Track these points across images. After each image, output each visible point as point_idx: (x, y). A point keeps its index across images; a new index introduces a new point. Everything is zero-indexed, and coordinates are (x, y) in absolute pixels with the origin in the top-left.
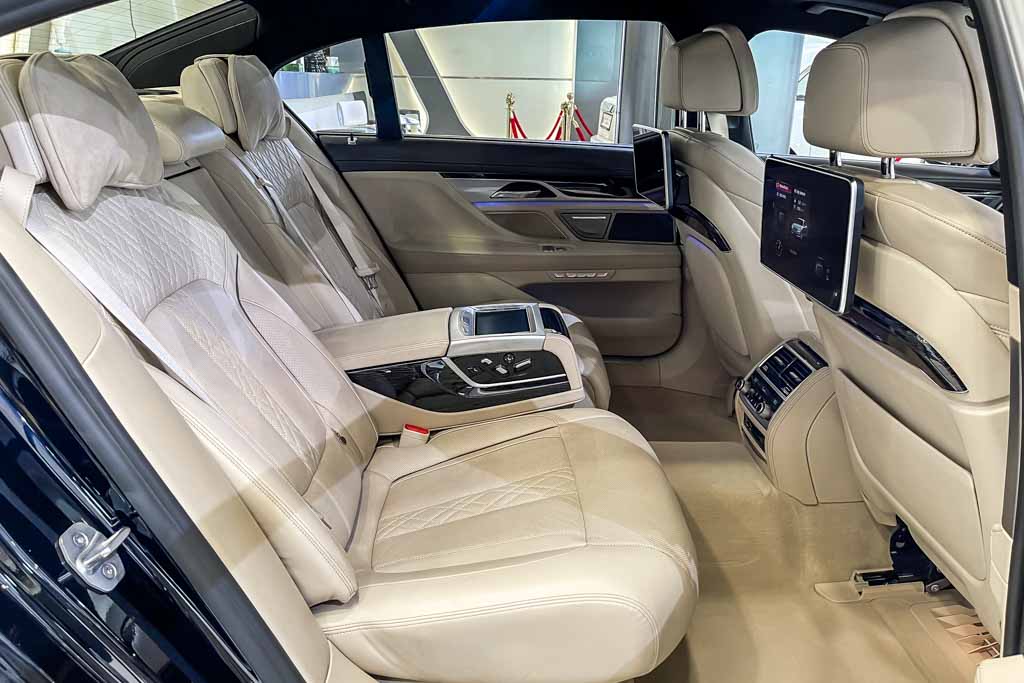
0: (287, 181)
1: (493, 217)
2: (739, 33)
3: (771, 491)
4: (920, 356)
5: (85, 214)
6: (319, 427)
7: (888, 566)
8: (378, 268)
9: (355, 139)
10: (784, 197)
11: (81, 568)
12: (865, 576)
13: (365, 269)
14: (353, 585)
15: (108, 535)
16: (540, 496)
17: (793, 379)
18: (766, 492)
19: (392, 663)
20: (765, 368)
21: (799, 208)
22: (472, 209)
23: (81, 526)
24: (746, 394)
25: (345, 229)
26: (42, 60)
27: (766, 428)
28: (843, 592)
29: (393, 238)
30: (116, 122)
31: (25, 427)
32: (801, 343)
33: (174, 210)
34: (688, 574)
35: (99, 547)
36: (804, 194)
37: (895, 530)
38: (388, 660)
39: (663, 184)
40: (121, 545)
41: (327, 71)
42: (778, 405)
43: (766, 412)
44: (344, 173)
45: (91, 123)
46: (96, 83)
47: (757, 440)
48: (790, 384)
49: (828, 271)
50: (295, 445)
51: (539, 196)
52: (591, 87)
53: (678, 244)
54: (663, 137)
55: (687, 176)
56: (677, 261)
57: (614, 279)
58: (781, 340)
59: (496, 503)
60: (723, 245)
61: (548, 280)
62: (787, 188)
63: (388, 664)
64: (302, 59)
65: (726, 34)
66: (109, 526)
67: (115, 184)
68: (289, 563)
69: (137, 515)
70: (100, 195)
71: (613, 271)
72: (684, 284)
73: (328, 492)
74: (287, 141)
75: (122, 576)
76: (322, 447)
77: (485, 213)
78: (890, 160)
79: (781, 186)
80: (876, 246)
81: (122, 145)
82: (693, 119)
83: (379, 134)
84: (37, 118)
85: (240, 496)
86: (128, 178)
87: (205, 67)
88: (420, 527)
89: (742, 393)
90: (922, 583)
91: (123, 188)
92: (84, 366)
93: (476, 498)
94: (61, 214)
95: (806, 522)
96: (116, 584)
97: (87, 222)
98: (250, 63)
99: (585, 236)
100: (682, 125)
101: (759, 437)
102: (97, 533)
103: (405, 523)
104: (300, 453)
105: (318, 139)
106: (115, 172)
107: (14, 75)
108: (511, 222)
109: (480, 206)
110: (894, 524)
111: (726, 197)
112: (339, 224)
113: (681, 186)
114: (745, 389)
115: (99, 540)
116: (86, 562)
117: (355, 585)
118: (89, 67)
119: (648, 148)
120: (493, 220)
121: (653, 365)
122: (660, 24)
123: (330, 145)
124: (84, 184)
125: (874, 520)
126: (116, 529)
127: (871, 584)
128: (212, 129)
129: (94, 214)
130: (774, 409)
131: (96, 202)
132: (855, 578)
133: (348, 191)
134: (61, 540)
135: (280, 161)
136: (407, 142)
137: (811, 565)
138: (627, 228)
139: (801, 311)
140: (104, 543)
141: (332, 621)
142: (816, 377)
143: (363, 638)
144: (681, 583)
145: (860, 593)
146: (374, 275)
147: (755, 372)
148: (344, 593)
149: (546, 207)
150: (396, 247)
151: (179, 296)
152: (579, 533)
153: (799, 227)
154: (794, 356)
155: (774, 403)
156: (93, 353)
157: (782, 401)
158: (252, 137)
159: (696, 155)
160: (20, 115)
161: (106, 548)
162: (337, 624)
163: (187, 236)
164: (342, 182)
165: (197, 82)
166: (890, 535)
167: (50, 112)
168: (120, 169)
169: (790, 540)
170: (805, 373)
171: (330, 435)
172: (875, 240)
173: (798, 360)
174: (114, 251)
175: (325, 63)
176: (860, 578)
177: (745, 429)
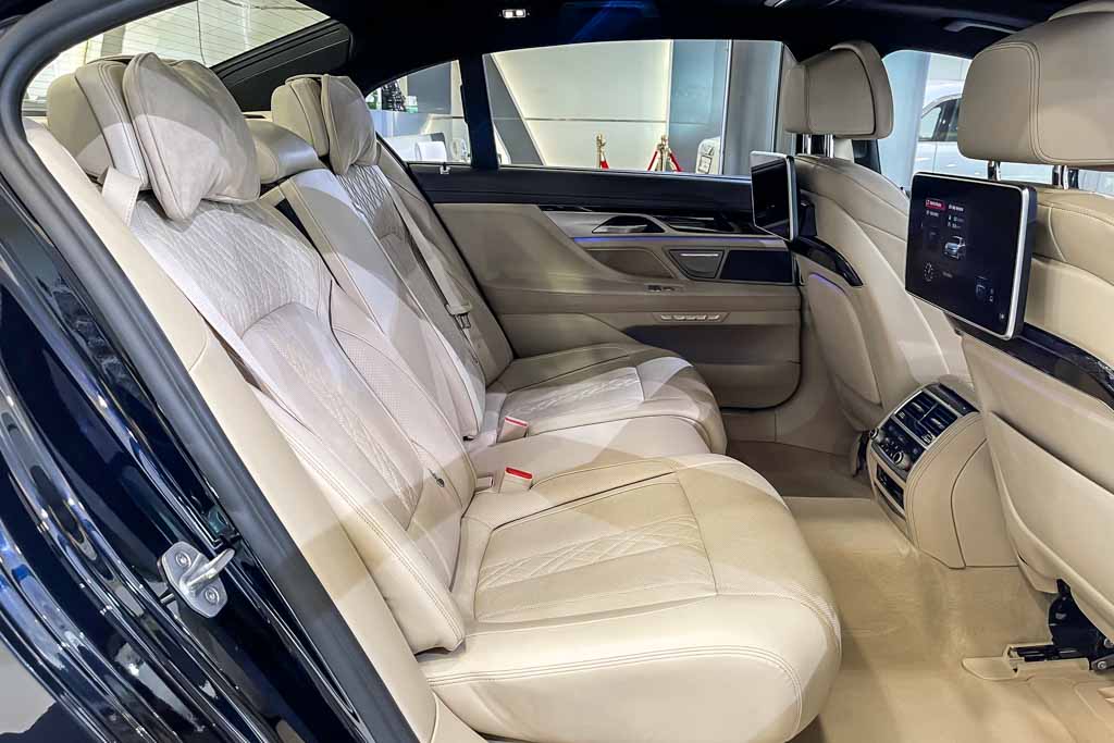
0: (377, 210)
1: (594, 254)
2: (872, 50)
3: (911, 551)
4: (1101, 384)
5: (183, 224)
6: (415, 466)
7: (1047, 640)
8: (471, 307)
9: (448, 168)
10: (936, 214)
11: (185, 589)
12: (1021, 652)
13: (457, 307)
14: (460, 631)
15: (211, 558)
16: (661, 544)
17: (935, 425)
18: (905, 552)
19: (502, 720)
20: (902, 415)
21: (954, 226)
22: (573, 246)
23: (183, 545)
24: (880, 444)
25: (436, 263)
26: (147, 60)
27: (905, 481)
28: (995, 669)
29: (486, 276)
30: (219, 130)
31: (131, 440)
32: (942, 386)
33: (267, 229)
34: (832, 631)
35: (202, 569)
36: (961, 209)
37: (1055, 599)
38: (499, 716)
39: (788, 217)
40: (223, 570)
41: (405, 110)
42: (919, 455)
43: (904, 462)
44: (435, 205)
45: (195, 128)
46: (200, 88)
47: (893, 495)
48: (932, 431)
49: (992, 291)
50: (393, 484)
51: (646, 231)
52: (685, 129)
53: (798, 284)
54: (788, 161)
55: (813, 206)
56: (797, 302)
57: (725, 323)
58: (918, 385)
59: (610, 552)
60: (854, 280)
61: (653, 322)
62: (940, 205)
63: (498, 721)
64: (379, 90)
65: (857, 51)
66: (212, 548)
67: (213, 197)
68: (392, 603)
69: (240, 538)
70: (198, 208)
71: (725, 314)
72: (804, 329)
73: (427, 535)
74: (377, 168)
75: (224, 602)
76: (420, 487)
77: (585, 249)
78: (1063, 168)
79: (932, 203)
80: (1047, 262)
81: (222, 153)
82: (818, 143)
83: (473, 164)
84: (141, 119)
85: (342, 525)
86: (225, 192)
87: (296, 86)
88: (527, 576)
89: (875, 442)
90: (1086, 661)
91: (218, 202)
92: (191, 373)
93: (587, 546)
94: (161, 222)
95: (952, 590)
96: (219, 609)
97: (186, 233)
98: (343, 84)
99: (695, 276)
100: (806, 151)
101: (896, 491)
102: (200, 555)
103: (510, 573)
104: (398, 491)
105: (408, 167)
106: (214, 184)
107: (118, 77)
108: (614, 259)
109: (581, 242)
110: (1054, 590)
111: (859, 228)
112: (430, 258)
113: (807, 215)
114: (879, 439)
115: (201, 562)
116: (190, 584)
117: (463, 632)
118: (192, 73)
119: (770, 180)
120: (595, 258)
121: (769, 417)
122: (780, 43)
123: (420, 174)
124: (186, 190)
125: (1030, 586)
126: (218, 552)
127: (1027, 660)
128: (305, 149)
129: (192, 227)
130: (913, 459)
131: (194, 215)
132: (1009, 653)
133: (440, 226)
134: (164, 559)
135: (370, 188)
136: (503, 171)
137: (958, 639)
138: (741, 267)
139: (940, 352)
140: (206, 566)
141: (438, 670)
142: (963, 424)
143: (471, 690)
144: (824, 637)
145: (1016, 670)
146: (466, 314)
147: (890, 419)
148: (451, 638)
149: (653, 244)
150: (487, 285)
151: (272, 318)
152: (707, 583)
153: (955, 247)
154: (935, 401)
155: (914, 451)
156: (200, 360)
157: (924, 449)
158: (344, 159)
159: (824, 182)
160: (123, 115)
161: (210, 570)
162: (443, 674)
163: (280, 256)
164: (433, 215)
165: (290, 100)
166: (1049, 606)
167: (153, 113)
168: (220, 178)
169: (933, 608)
170: (949, 419)
171: (427, 475)
172: (1047, 257)
173: (940, 405)
174: (213, 267)
175: (403, 102)
176: (1015, 654)
177: (878, 482)
